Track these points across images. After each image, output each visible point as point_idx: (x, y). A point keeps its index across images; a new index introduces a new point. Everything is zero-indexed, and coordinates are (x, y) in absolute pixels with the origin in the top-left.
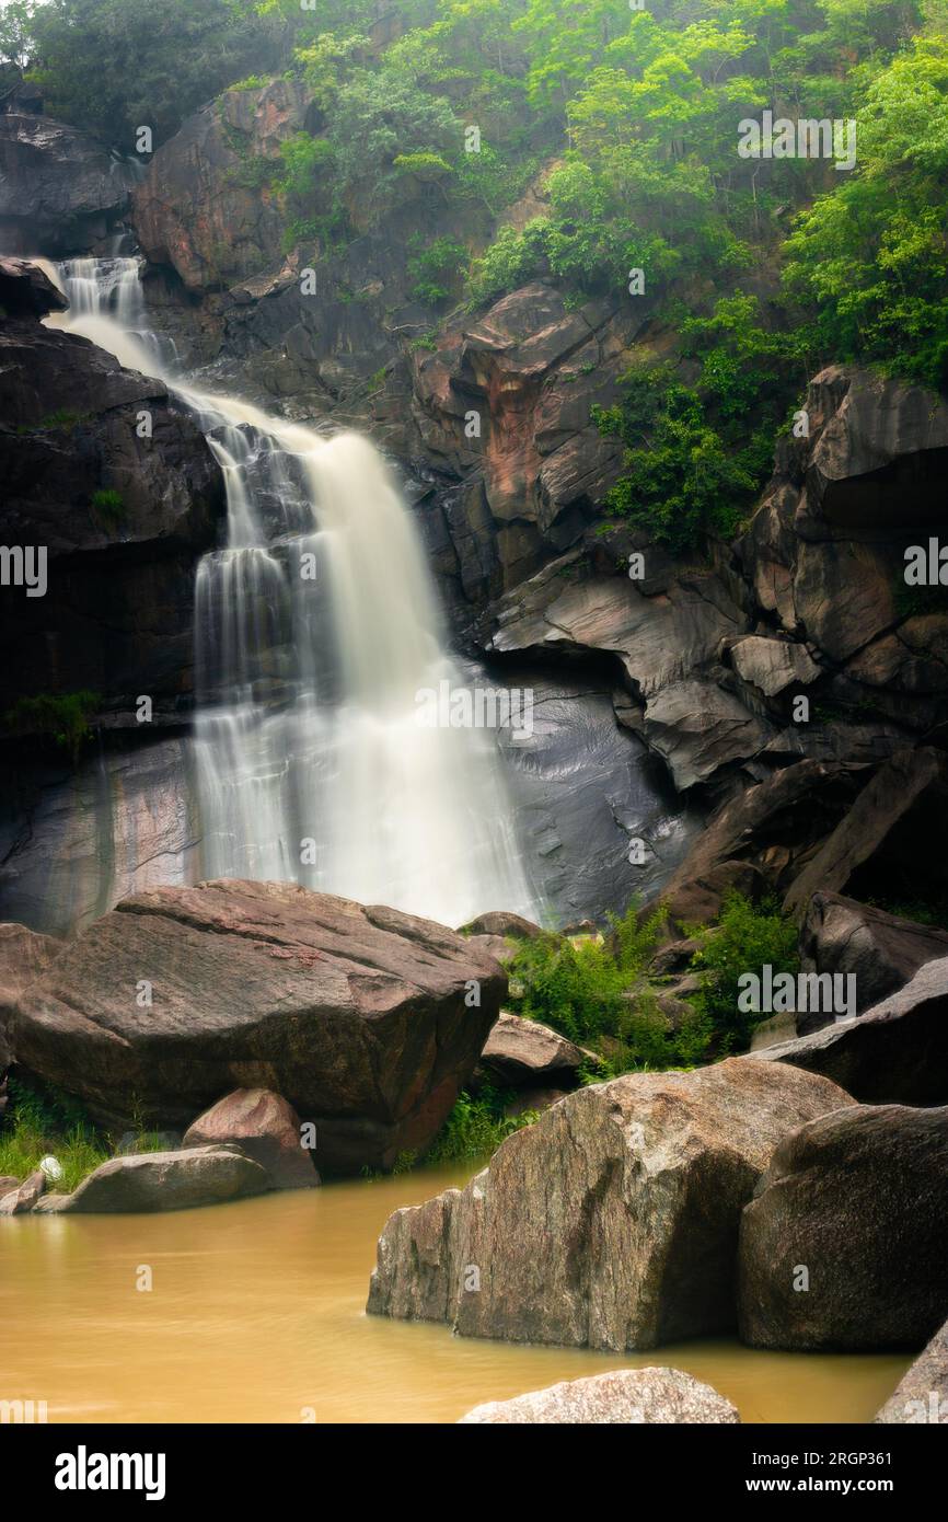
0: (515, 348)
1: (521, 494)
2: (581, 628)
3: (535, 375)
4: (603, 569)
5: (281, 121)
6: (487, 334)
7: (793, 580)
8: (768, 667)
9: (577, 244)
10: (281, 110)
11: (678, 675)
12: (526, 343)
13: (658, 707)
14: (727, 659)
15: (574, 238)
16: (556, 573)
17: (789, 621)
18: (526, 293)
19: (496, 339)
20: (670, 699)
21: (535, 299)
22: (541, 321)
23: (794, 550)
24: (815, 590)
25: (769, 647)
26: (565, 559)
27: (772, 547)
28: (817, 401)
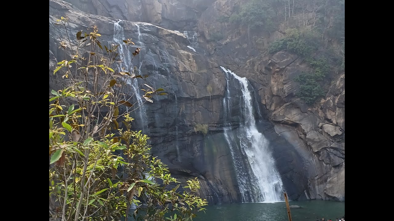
0: (279, 63)
1: (278, 91)
2: (292, 118)
3: (283, 68)
4: (295, 106)
5: (228, 9)
6: (274, 60)
7: (335, 114)
8: (331, 131)
9: (293, 44)
10: (228, 7)
11: (312, 129)
12: (281, 62)
13: (309, 135)
14: (322, 128)
15: (293, 43)
16: (286, 106)
17: (334, 122)
18: (281, 52)
19: (276, 61)
20: (311, 134)
21: (283, 53)
22: (284, 58)
23: (335, 109)
24: (340, 117)
25: (331, 127)
26: (287, 104)
27: (331, 107)
28: (342, 81)
